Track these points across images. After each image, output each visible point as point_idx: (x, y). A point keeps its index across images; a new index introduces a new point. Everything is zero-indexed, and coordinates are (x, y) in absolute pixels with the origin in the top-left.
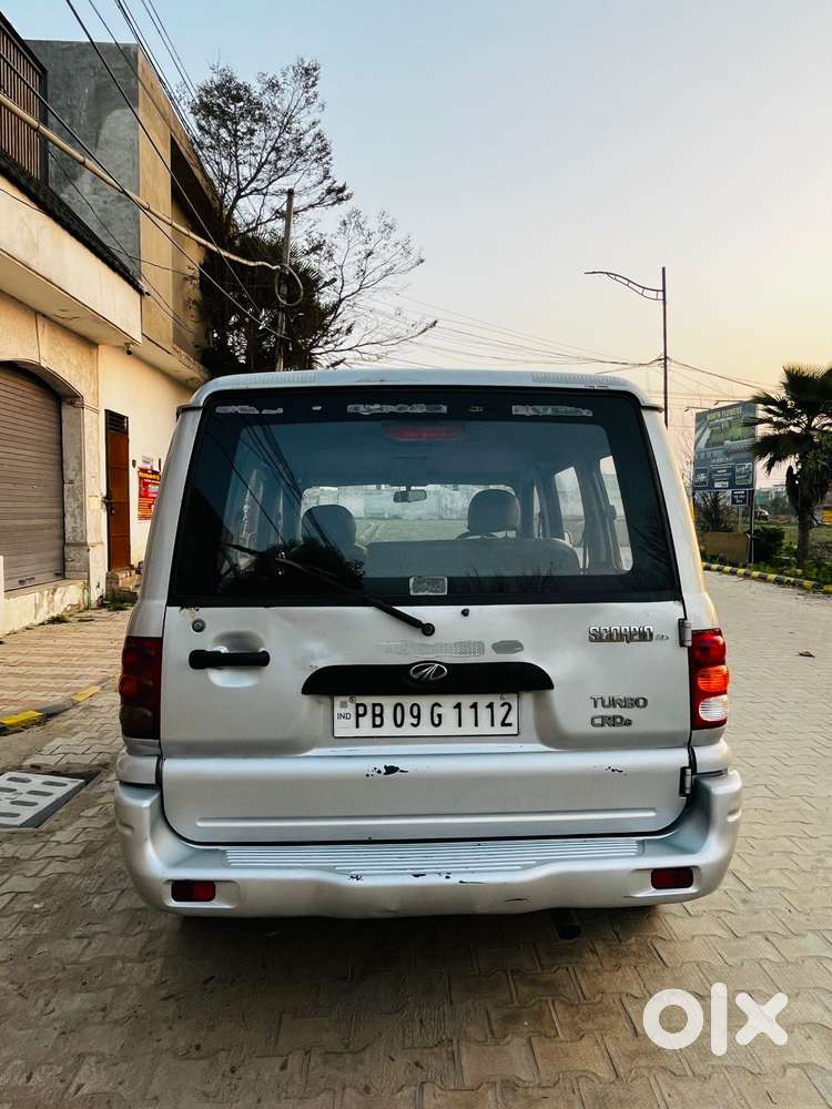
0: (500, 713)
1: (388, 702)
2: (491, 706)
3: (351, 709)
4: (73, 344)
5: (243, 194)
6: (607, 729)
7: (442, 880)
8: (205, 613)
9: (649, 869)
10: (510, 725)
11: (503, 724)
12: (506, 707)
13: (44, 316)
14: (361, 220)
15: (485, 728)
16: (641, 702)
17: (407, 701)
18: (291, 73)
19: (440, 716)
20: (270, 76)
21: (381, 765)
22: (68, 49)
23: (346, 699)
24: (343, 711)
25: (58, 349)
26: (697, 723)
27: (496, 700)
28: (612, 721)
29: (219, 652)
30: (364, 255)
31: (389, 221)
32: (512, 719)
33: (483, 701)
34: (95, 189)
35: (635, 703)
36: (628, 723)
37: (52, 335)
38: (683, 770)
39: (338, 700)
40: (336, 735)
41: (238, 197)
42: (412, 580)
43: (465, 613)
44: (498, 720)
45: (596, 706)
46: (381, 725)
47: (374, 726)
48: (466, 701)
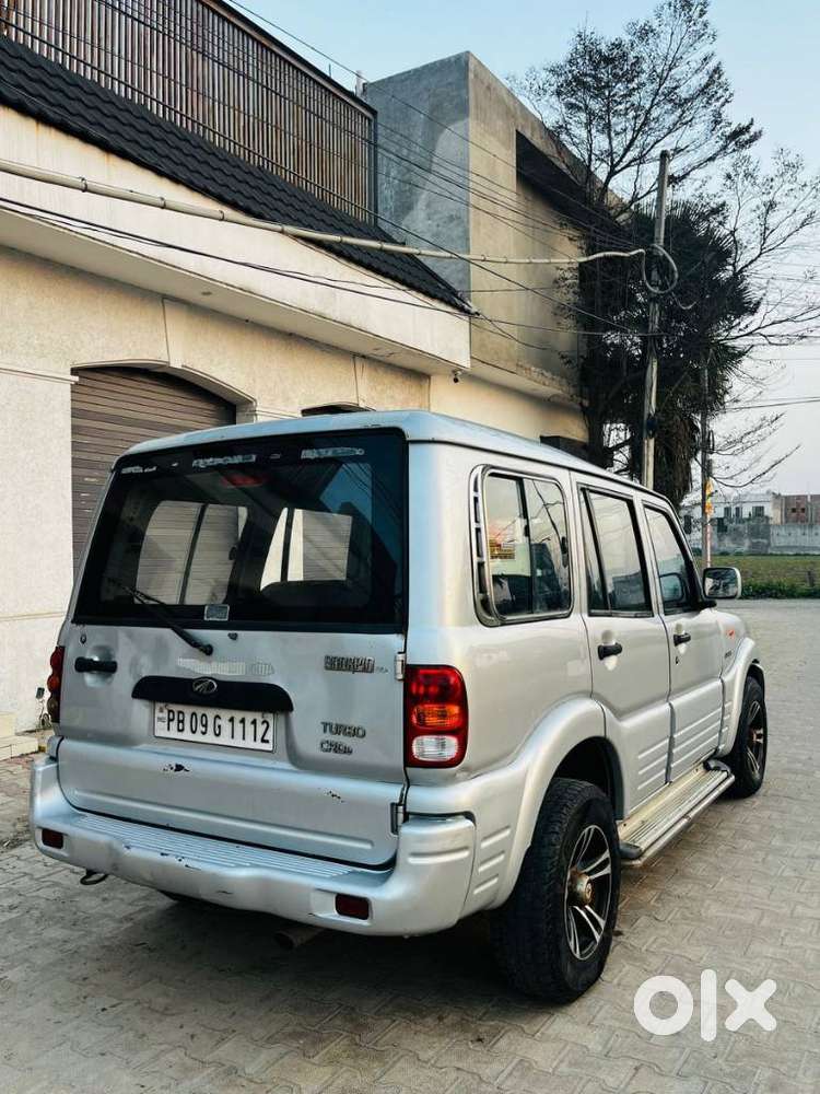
0: (261, 729)
1: (188, 710)
2: (254, 722)
3: (165, 715)
4: (400, 380)
5: (618, 168)
6: (332, 755)
7: (176, 861)
8: (89, 629)
9: (334, 893)
10: (267, 742)
11: (263, 741)
12: (265, 725)
13: (364, 357)
14: (751, 167)
15: (249, 743)
16: (361, 732)
17: (200, 711)
18: (668, 12)
19: (219, 727)
20: (642, 23)
21: (174, 762)
22: (406, 79)
23: (162, 705)
24: (161, 715)
25: (379, 388)
26: (410, 760)
27: (258, 717)
28: (336, 748)
29: (92, 660)
30: (763, 209)
31: (792, 159)
32: (269, 736)
33: (250, 717)
34: (428, 215)
35: (355, 732)
36: (348, 751)
37: (374, 373)
38: (394, 806)
39: (159, 705)
40: (157, 734)
41: (612, 173)
42: (206, 608)
43: (234, 637)
44: (259, 737)
45: (325, 731)
46: (182, 730)
47: (179, 730)
48: (238, 715)
